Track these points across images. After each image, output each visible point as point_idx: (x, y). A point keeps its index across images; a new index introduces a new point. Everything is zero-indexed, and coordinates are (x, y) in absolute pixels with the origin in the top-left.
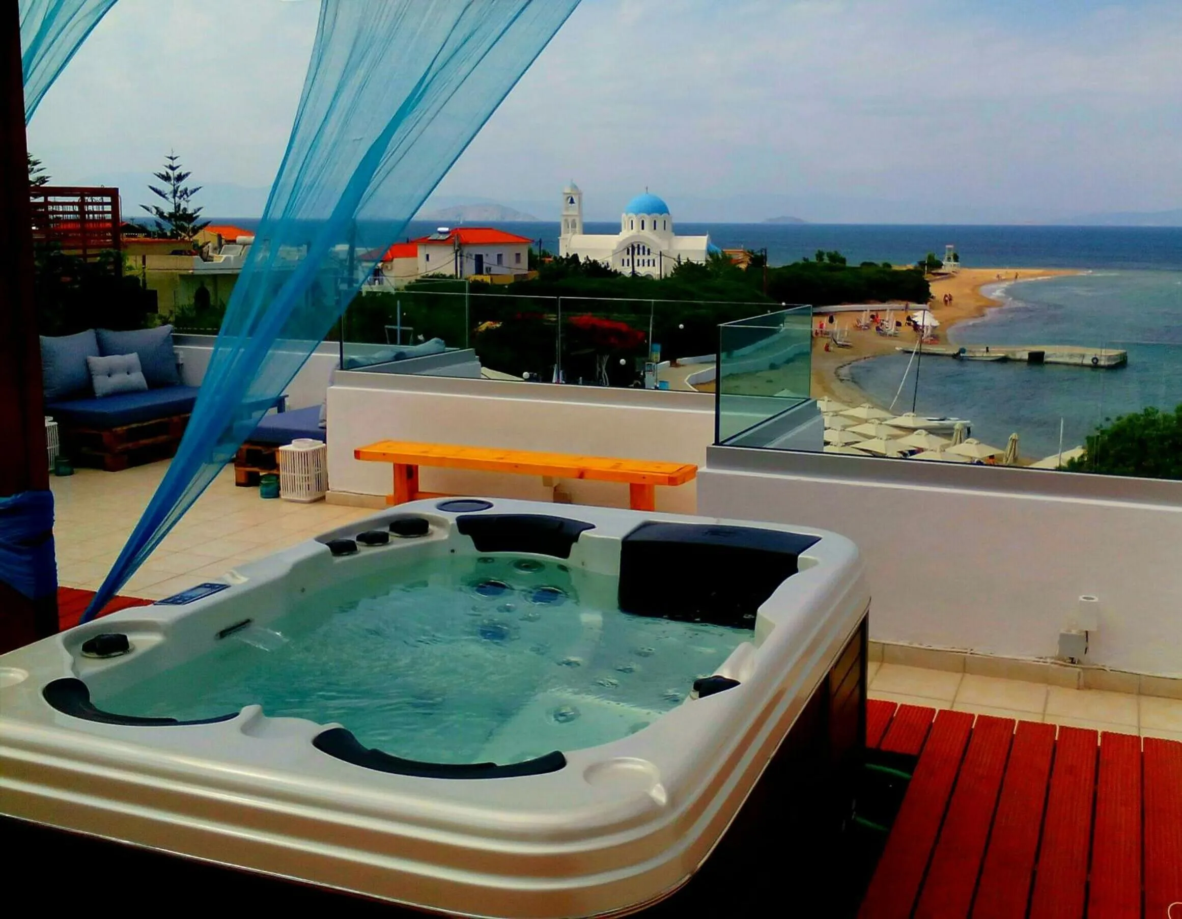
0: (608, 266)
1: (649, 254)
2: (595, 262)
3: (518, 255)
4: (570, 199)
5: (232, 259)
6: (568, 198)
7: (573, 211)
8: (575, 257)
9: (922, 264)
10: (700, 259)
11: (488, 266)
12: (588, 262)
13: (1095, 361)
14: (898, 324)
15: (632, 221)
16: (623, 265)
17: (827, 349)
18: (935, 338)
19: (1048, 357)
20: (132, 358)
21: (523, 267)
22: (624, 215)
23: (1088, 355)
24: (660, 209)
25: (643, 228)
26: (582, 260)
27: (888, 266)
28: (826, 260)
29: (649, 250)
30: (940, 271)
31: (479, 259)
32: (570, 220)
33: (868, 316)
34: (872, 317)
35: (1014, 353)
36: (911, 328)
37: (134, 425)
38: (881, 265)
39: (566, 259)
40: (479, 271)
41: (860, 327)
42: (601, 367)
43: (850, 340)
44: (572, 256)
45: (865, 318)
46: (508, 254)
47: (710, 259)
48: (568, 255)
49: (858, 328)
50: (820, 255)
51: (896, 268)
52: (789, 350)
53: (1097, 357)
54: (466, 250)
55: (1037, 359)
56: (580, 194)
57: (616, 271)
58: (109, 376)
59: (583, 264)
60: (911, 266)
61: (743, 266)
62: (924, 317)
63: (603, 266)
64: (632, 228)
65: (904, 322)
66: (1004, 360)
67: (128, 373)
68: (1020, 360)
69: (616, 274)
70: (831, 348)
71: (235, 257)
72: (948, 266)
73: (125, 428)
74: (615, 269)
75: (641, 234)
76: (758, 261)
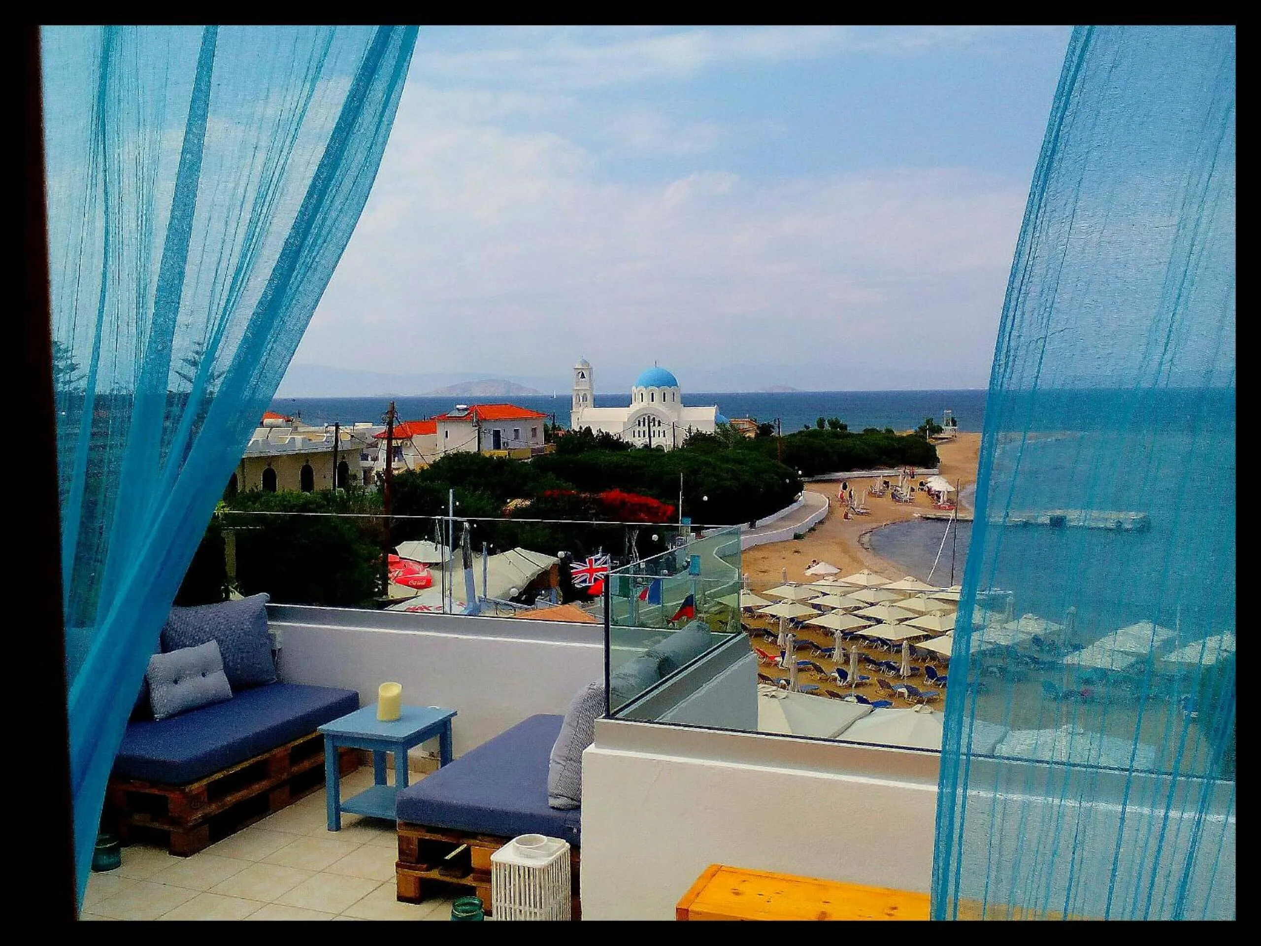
0: (620, 438)
1: (659, 425)
2: (608, 434)
3: (534, 430)
4: (580, 374)
5: (260, 442)
6: (579, 373)
7: (584, 385)
8: (588, 430)
9: (923, 429)
10: (709, 429)
11: (505, 440)
12: (601, 435)
13: (1119, 524)
14: (913, 490)
15: (642, 394)
16: (634, 436)
17: (846, 517)
18: (952, 504)
19: (1070, 521)
20: (211, 649)
21: (540, 441)
22: (634, 388)
23: (1111, 518)
24: (668, 381)
25: (653, 401)
26: (594, 432)
27: (889, 431)
28: (827, 427)
29: (659, 422)
30: (942, 435)
31: (497, 434)
32: (581, 394)
33: (882, 483)
34: (886, 483)
35: (1036, 518)
36: (926, 494)
37: (219, 776)
38: (884, 431)
39: (579, 432)
40: (497, 445)
41: (875, 493)
42: (630, 541)
43: (869, 508)
44: (585, 429)
45: (879, 485)
46: (524, 429)
47: (718, 430)
48: (581, 428)
49: (872, 494)
50: (821, 423)
51: (897, 433)
52: (810, 519)
53: (1121, 521)
54: (485, 426)
55: (1058, 523)
56: (590, 370)
57: (627, 442)
58: (176, 682)
59: (597, 437)
60: (911, 432)
61: (752, 435)
62: (937, 483)
63: (615, 438)
64: (642, 401)
65: (917, 487)
66: (1026, 525)
67: (204, 675)
68: (1043, 525)
69: (628, 445)
70: (850, 515)
71: (263, 441)
72: (948, 431)
73: (205, 782)
74: (627, 441)
75: (650, 406)
76: (765, 430)
